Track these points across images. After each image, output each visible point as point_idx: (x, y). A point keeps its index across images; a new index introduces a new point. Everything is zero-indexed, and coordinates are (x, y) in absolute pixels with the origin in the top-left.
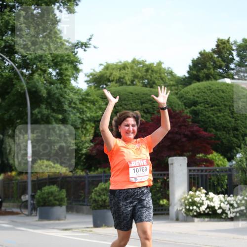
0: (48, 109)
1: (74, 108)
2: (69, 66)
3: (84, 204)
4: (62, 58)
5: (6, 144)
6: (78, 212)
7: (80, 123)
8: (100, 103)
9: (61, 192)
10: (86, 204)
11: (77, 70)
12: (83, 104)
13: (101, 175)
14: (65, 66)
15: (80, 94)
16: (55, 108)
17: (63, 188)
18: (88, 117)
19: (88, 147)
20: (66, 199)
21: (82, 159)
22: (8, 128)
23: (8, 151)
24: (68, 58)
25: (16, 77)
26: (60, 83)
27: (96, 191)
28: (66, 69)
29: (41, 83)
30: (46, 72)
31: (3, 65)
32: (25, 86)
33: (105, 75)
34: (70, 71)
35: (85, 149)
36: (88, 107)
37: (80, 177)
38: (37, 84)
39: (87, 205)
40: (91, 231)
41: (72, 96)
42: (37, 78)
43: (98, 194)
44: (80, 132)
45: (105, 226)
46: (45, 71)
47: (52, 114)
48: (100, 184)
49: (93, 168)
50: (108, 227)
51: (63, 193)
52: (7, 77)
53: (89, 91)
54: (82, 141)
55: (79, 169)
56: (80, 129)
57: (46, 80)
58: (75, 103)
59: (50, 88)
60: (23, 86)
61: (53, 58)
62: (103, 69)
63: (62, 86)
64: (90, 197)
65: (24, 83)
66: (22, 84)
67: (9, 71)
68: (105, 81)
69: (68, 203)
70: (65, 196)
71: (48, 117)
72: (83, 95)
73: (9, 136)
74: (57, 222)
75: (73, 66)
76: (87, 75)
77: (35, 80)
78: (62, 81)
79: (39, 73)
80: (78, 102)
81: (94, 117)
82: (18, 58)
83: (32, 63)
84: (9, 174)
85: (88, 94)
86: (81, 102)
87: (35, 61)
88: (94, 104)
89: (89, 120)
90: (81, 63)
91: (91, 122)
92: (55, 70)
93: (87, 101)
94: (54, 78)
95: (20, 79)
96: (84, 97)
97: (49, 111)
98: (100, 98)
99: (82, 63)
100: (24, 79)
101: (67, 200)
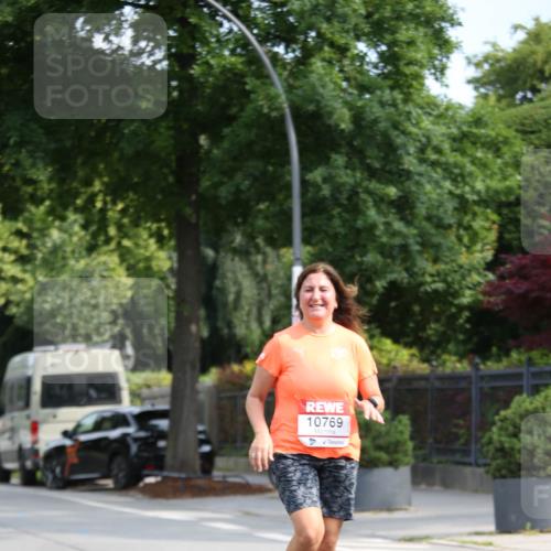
0: (354, 170)
1: (434, 164)
2: (419, 34)
3: (466, 460)
4: (398, 8)
5: (224, 276)
6: (448, 484)
7: (455, 209)
8: (517, 149)
9: (396, 423)
10: (472, 459)
11: (445, 45)
12: (463, 153)
13: (519, 370)
14: (405, 32)
15: (453, 119)
16: (377, 165)
17: (403, 413)
18: (478, 193)
19: (479, 283)
20: (410, 445)
21: (461, 321)
22: (230, 227)
23: (231, 298)
24: (417, 7)
25: (253, 68)
26: (392, 88)
27: (504, 420)
28: (411, 43)
29: (332, 86)
30: (349, 54)
31: (215, 32)
32: (283, 98)
33: (531, 60)
34: (423, 47)
35: (468, 292)
36: (480, 159)
37: (455, 378)
38: (321, 90)
39: (478, 465)
40: (490, 544)
41: (430, 127)
42: (322, 72)
43: (511, 429)
44: (453, 238)
45: (533, 528)
46: (343, 50)
47: (365, 184)
48: (517, 399)
49: (494, 349)
50: (542, 532)
51: (400, 428)
52: (224, 70)
53: (483, 112)
54: (461, 267)
55: (450, 353)
56: (454, 229)
57: (347, 79)
58: (438, 150)
59: (360, 104)
60: (277, 96)
61: (370, 9)
62: (524, 42)
63: (398, 96)
64: (485, 440)
65: (279, 88)
66: (272, 91)
67: (233, 52)
68: (532, 76)
69: (416, 457)
70: (407, 435)
71: (354, 193)
72: (464, 123)
73: (235, 251)
74: (384, 515)
75: (430, 31)
76: (475, 61)
77: (313, 78)
78: (397, 81)
79: (327, 55)
80: (446, 146)
81: (497, 192)
82: (258, 9)
83: (303, 26)
84: (236, 368)
85: (478, 121)
86: (456, 145)
87: (314, 19)
88: (497, 152)
89: (483, 202)
90: (454, 23)
91: (487, 207)
92: (376, 46)
93: (475, 141)
94: (374, 72)
95: (268, 77)
96: (465, 128)
97: (358, 175)
98: (517, 131)
99: (460, 24)
100: (280, 75)
101: (414, 449)
